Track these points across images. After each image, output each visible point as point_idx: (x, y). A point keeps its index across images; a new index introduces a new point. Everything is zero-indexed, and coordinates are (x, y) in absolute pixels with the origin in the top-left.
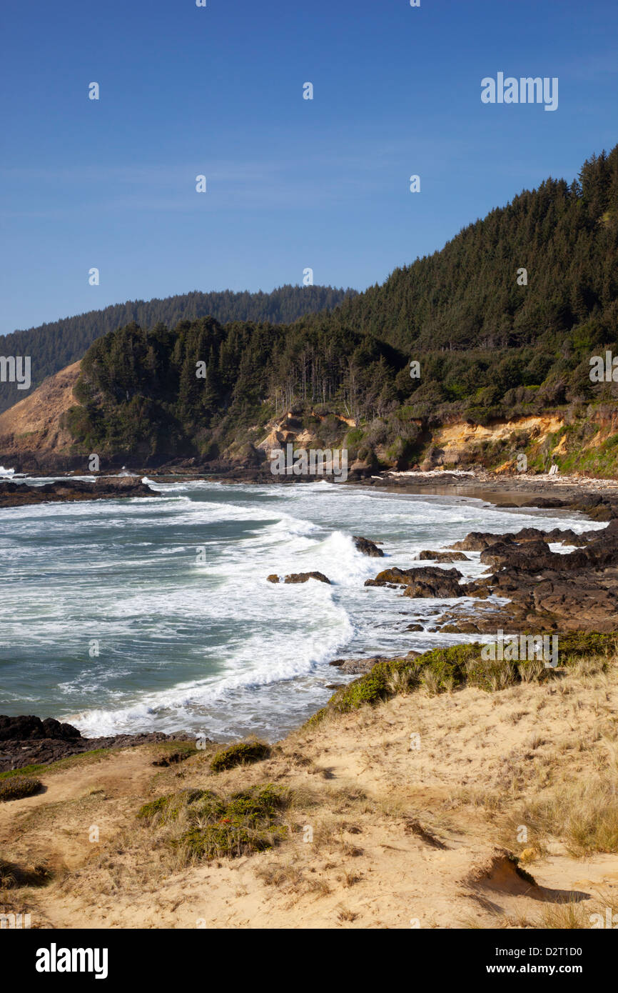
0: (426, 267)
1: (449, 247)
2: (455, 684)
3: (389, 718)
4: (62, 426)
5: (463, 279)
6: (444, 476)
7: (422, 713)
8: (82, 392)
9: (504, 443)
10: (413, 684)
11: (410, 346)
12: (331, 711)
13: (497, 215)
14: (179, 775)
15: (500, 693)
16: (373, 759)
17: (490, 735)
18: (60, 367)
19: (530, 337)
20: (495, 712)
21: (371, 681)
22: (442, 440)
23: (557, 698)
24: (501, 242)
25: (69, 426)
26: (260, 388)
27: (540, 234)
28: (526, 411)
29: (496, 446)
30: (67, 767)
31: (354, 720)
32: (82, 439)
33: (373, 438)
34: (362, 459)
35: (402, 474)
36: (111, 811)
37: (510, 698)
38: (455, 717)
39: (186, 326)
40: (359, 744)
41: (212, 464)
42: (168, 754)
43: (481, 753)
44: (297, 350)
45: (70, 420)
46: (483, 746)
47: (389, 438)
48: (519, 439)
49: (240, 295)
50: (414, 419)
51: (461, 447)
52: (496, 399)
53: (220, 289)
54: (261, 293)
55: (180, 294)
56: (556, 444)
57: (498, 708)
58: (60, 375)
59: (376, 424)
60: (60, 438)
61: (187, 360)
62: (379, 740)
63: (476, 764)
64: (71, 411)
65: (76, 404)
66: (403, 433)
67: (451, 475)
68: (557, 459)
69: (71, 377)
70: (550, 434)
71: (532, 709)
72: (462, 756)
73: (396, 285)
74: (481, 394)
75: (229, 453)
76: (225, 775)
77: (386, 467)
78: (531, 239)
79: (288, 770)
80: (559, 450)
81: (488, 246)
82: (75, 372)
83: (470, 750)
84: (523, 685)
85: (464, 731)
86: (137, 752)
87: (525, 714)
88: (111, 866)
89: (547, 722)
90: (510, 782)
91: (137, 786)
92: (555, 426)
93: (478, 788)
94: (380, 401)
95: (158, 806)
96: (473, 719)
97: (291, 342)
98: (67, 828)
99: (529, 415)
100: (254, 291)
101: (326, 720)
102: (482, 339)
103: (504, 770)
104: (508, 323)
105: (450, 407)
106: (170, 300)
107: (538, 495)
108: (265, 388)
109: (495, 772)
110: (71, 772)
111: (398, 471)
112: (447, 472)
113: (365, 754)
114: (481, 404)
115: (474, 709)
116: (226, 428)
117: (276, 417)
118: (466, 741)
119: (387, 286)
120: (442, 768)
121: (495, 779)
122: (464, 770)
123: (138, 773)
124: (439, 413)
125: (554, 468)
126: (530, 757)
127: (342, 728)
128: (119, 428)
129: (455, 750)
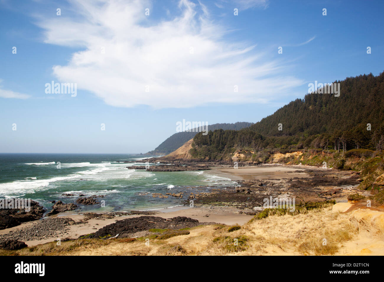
0: (270, 118)
1: (275, 113)
2: (284, 214)
3: (268, 221)
4: (189, 153)
5: (278, 120)
6: (275, 165)
7: (277, 220)
8: (193, 145)
9: (288, 158)
10: (274, 213)
11: (266, 135)
12: (255, 219)
13: (286, 106)
14: (220, 232)
15: (295, 216)
16: (265, 231)
17: (293, 226)
18: (188, 140)
19: (294, 134)
20: (294, 221)
21: (264, 213)
22: (274, 157)
23: (309, 218)
24: (287, 112)
25: (190, 153)
26: (232, 144)
27: (296, 111)
28: (294, 150)
29: (287, 158)
30: (195, 229)
31: (260, 221)
32: (193, 155)
33: (258, 156)
34: (256, 161)
35: (265, 164)
36: (206, 239)
37: (297, 217)
38: (285, 221)
39: (216, 131)
40: (262, 227)
41: (222, 161)
42: (217, 227)
43: (291, 230)
44: (241, 136)
45: (191, 151)
46: (292, 229)
47: (262, 156)
48: (292, 157)
49: (228, 124)
50: (268, 152)
51: (279, 158)
52: (287, 147)
53: (223, 123)
54: (232, 124)
55: (215, 124)
56: (301, 158)
57: (295, 220)
58: (188, 142)
59: (259, 153)
60: (188, 155)
61: (216, 138)
62: (267, 226)
63: (290, 233)
64: (191, 149)
65: (192, 148)
66: (265, 155)
67: (276, 165)
68: (301, 162)
69: (191, 142)
70: (300, 156)
71: (303, 220)
72: (287, 231)
73: (263, 122)
74: (283, 146)
75: (225, 159)
76: (231, 233)
77: (261, 163)
78: (294, 112)
79: (246, 232)
80: (302, 159)
81: (284, 113)
82: (192, 141)
83: (289, 229)
84: (300, 214)
85: (287, 225)
86: (210, 226)
87: (302, 221)
88: (209, 252)
89: (307, 223)
90: (299, 237)
91: (211, 234)
92: (301, 154)
93: (291, 238)
94: (260, 148)
95: (218, 239)
96: (289, 222)
97: (239, 134)
98: (197, 242)
99: (295, 151)
100: (231, 123)
101: (254, 221)
102: (283, 134)
103: (297, 234)
104: (289, 130)
105: (276, 149)
106: (212, 125)
107: (297, 169)
108: (234, 144)
109: (295, 235)
110: (196, 230)
111: (264, 164)
112: (276, 164)
113: (264, 230)
114: (283, 149)
115: (289, 220)
116: (225, 154)
117: (236, 151)
118: (288, 227)
119: (261, 122)
120: (282, 233)
121: (295, 237)
122: (287, 234)
123: (211, 231)
124: (274, 150)
125: (301, 163)
126: (303, 231)
127: (258, 223)
128: (201, 153)
129: (285, 229)
